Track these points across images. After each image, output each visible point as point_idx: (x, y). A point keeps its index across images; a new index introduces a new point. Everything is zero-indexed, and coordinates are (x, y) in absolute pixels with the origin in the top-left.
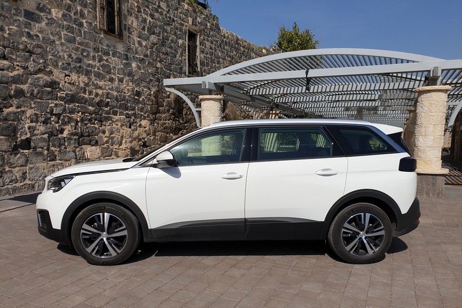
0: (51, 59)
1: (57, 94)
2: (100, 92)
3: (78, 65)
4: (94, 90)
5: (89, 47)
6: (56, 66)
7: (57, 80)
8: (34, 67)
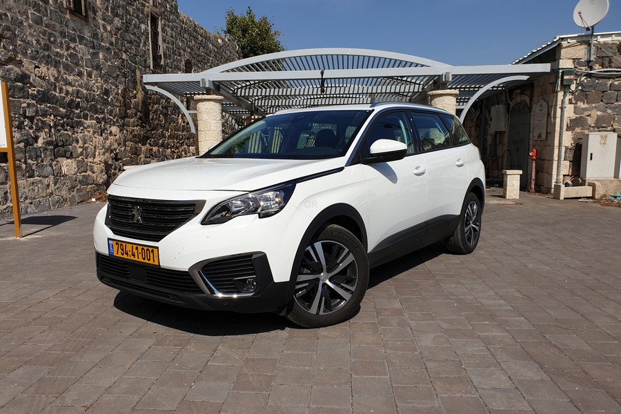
0: (20, 45)
1: (28, 92)
2: (70, 89)
3: (47, 54)
4: (64, 87)
5: (55, 31)
6: (25, 54)
7: (27, 72)
8: (6, 54)
